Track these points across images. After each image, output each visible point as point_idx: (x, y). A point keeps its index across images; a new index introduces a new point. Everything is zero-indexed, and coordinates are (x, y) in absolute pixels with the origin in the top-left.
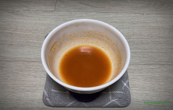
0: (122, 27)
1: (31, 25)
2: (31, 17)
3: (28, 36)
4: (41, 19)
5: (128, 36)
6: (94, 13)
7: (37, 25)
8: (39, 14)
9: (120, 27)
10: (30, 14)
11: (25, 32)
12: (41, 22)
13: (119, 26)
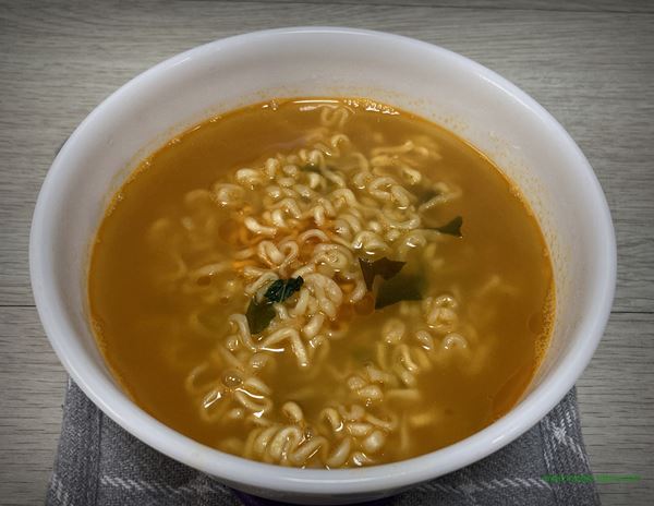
0: (593, 93)
1: (49, 83)
2: (48, 34)
3: (35, 149)
4: (106, 45)
5: (635, 143)
6: (421, 12)
7: (88, 85)
8: (95, 21)
9: (582, 91)
10: (42, 20)
11: (13, 126)
12: (107, 64)
13: (576, 87)
